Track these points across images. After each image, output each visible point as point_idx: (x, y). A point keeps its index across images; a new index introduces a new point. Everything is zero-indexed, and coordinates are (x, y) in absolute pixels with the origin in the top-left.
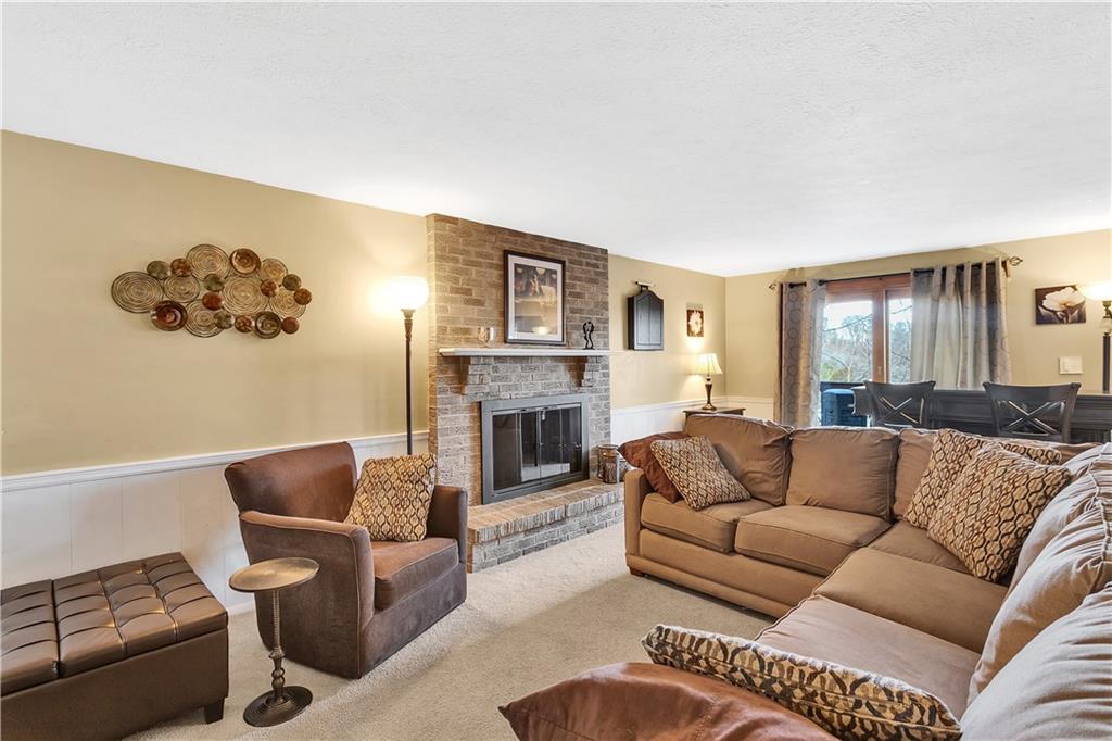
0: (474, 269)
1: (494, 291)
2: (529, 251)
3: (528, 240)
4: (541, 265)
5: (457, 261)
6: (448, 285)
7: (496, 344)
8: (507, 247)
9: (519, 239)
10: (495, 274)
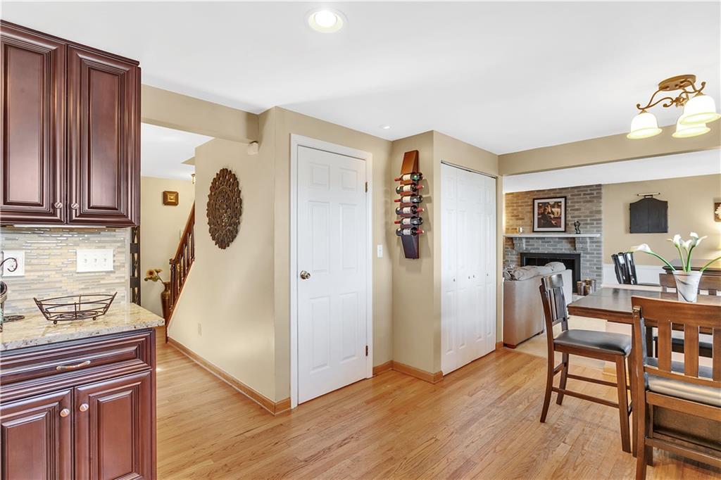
0: (520, 208)
1: (528, 214)
2: (546, 196)
3: (546, 192)
4: (552, 201)
5: (513, 206)
6: (510, 215)
7: (530, 233)
8: (535, 197)
9: (541, 193)
10: (529, 208)
